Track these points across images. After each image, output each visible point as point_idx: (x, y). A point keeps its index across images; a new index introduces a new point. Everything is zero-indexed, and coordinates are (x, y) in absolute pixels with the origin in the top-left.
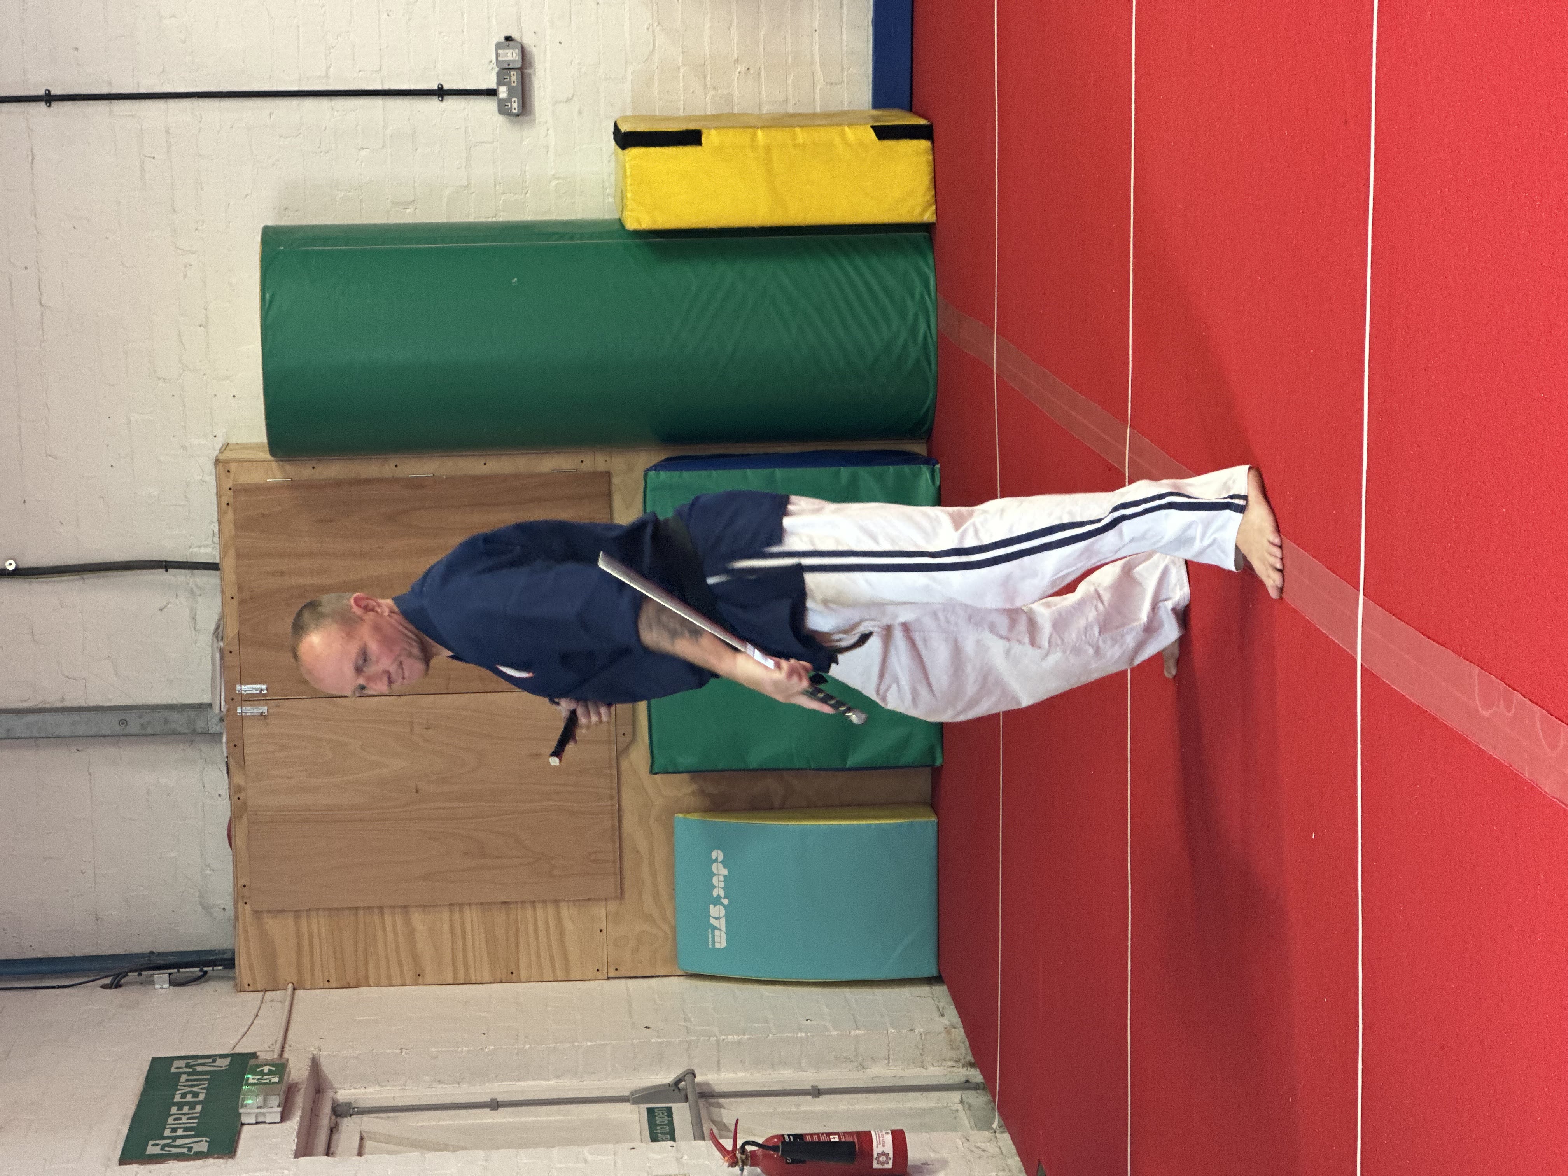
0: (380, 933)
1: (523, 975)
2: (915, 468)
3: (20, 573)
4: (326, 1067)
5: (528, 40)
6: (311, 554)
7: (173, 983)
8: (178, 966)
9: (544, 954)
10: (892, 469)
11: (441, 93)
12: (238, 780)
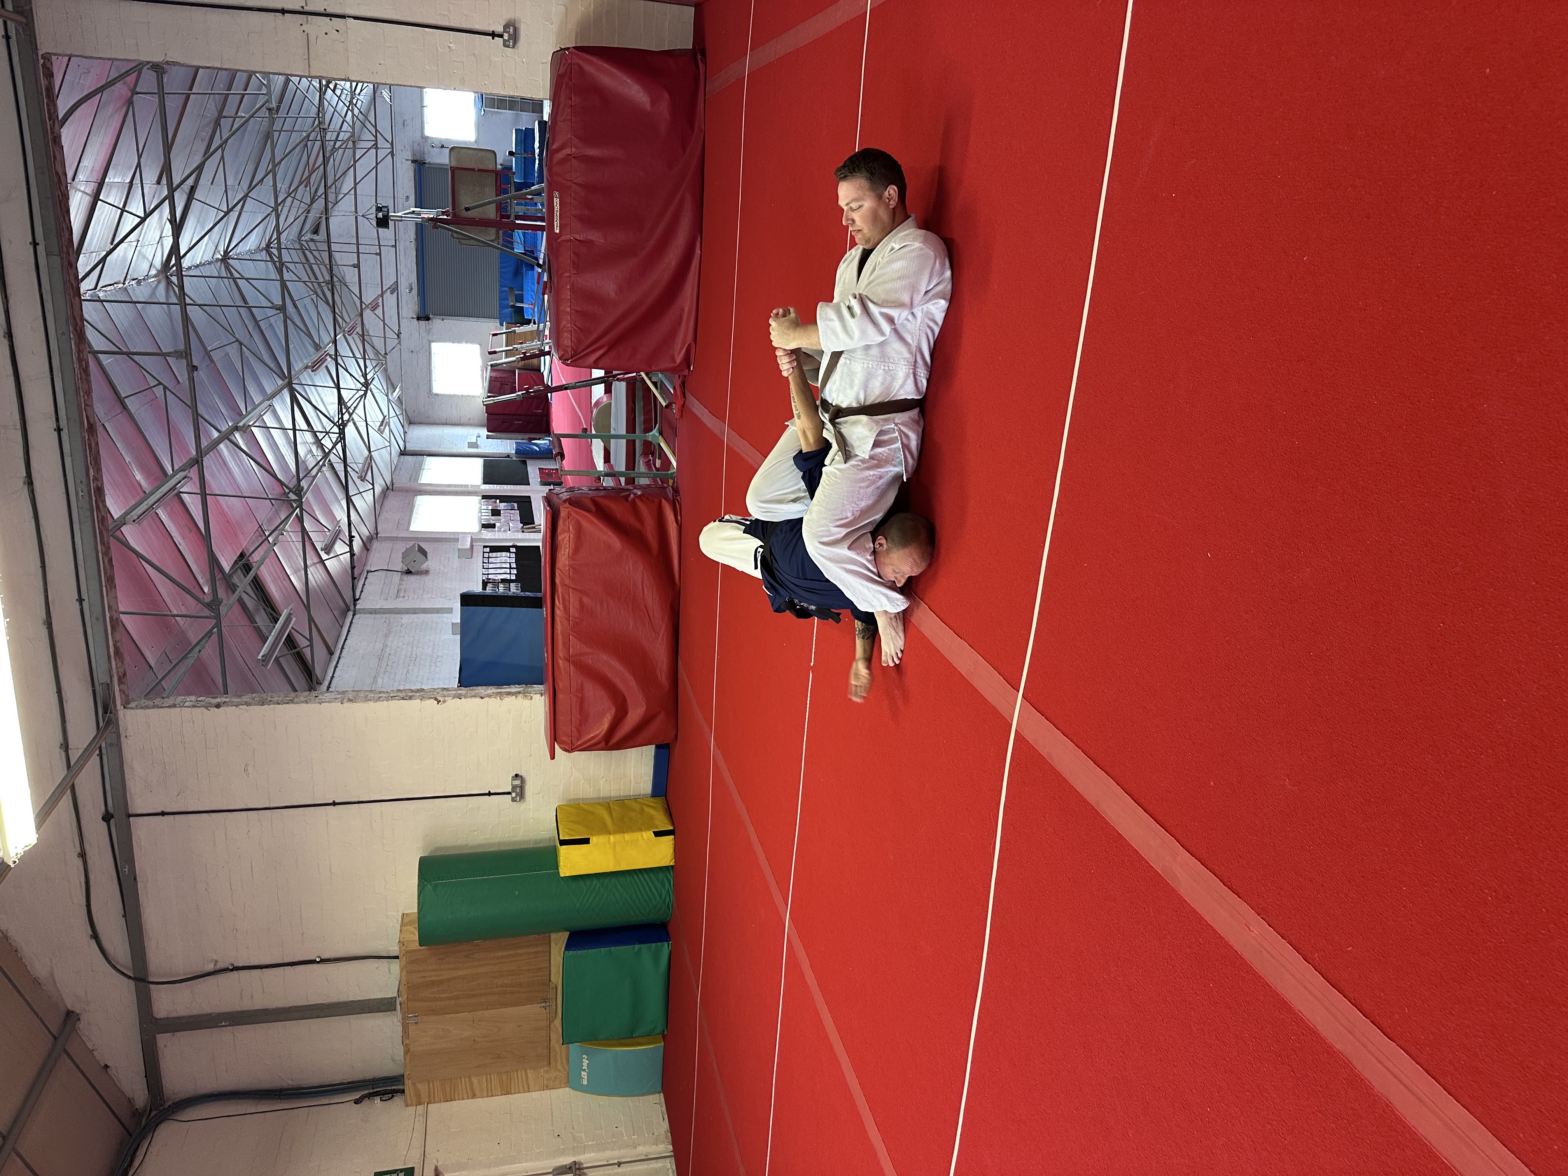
0: (460, 1084)
1: (513, 1092)
2: (662, 944)
3: (323, 961)
4: (440, 1168)
5: (523, 775)
6: (436, 970)
7: (381, 1100)
8: (383, 1095)
9: (521, 1085)
10: (654, 944)
11: (490, 794)
12: (407, 1042)
